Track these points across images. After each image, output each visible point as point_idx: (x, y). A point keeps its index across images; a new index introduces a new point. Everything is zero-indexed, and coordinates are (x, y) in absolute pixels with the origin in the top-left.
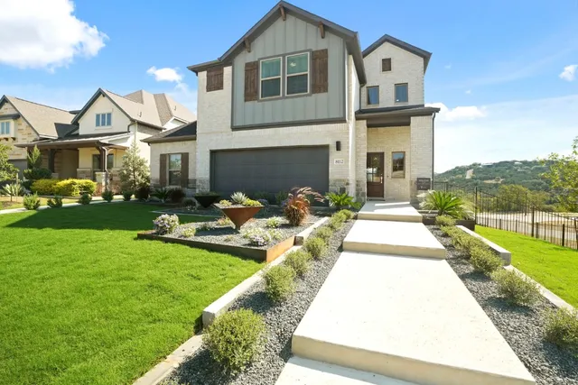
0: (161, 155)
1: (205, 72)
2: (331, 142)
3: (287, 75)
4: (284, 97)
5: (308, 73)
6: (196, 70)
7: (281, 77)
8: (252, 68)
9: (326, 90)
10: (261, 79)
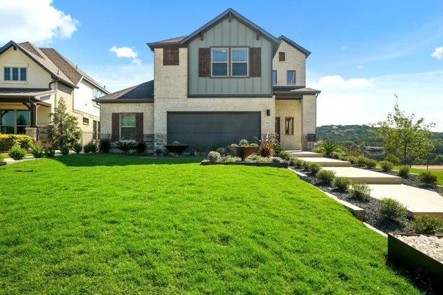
0: (113, 114)
1: (162, 49)
2: (263, 110)
3: (232, 62)
4: (230, 77)
5: (248, 62)
6: (153, 47)
7: (228, 62)
8: (204, 53)
9: (259, 75)
10: (212, 62)
